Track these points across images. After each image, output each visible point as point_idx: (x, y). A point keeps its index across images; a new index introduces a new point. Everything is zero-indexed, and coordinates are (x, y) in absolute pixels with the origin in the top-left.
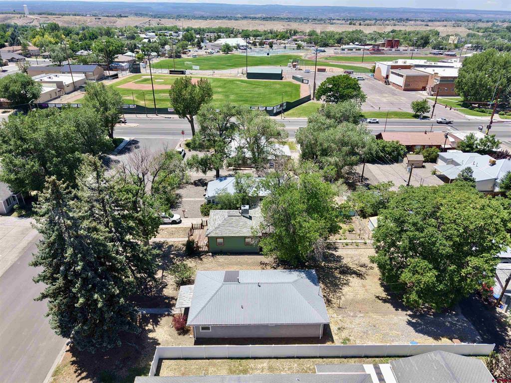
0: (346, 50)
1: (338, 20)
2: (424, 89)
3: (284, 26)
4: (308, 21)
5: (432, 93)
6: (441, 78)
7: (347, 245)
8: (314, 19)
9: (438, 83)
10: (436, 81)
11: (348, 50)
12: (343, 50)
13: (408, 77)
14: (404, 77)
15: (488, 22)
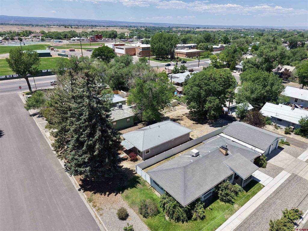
0: (76, 40)
1: (54, 25)
2: (135, 55)
3: (18, 28)
4: (33, 26)
5: (140, 56)
6: (142, 48)
7: (166, 113)
8: (37, 25)
9: (141, 51)
10: (140, 50)
11: (77, 40)
12: (74, 40)
13: (126, 49)
14: (124, 49)
15: (134, 27)
